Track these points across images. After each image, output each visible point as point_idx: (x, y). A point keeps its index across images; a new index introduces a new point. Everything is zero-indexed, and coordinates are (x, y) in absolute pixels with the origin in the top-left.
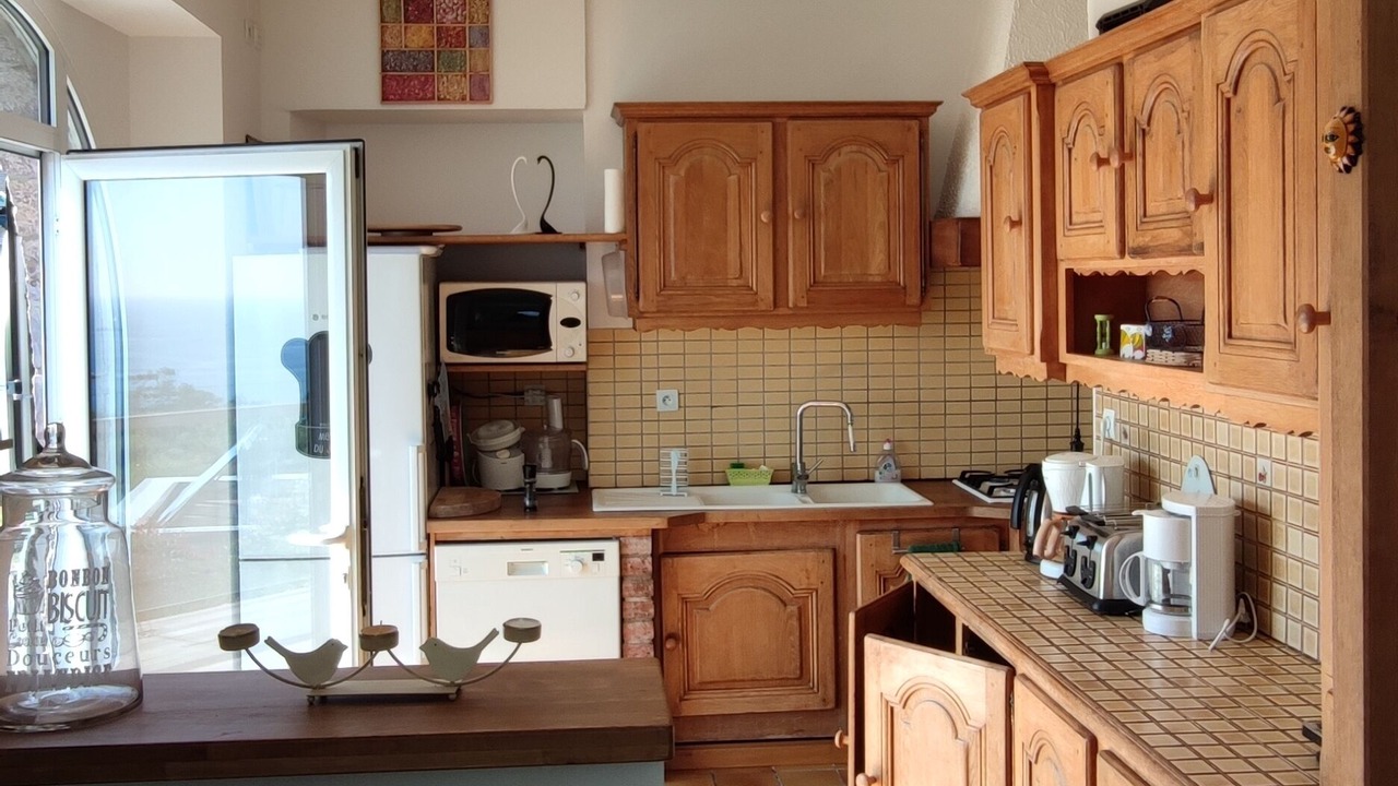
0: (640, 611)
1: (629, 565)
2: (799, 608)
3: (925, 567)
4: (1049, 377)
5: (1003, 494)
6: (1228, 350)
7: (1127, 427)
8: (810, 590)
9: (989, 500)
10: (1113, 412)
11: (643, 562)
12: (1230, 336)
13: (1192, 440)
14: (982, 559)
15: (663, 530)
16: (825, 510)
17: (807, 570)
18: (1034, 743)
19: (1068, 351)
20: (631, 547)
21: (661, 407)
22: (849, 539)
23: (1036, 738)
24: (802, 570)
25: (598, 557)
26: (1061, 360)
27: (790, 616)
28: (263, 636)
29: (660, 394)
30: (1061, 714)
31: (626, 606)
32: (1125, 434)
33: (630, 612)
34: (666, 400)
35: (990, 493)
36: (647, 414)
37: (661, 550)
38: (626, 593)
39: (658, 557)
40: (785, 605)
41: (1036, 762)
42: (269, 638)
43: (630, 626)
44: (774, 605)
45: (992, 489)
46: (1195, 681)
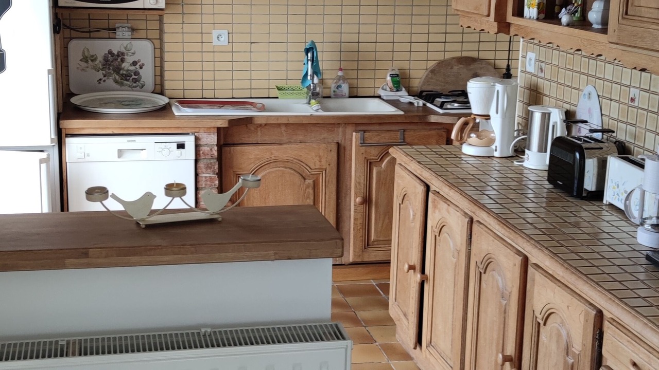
0: (209, 183)
1: (201, 152)
2: (314, 182)
3: (407, 154)
4: (499, 32)
5: (449, 106)
6: (625, 22)
7: (543, 65)
8: (321, 170)
9: (441, 111)
10: (535, 54)
11: (211, 150)
12: (626, 13)
13: (588, 75)
14: (443, 150)
15: (224, 128)
16: (333, 117)
17: (319, 156)
18: (484, 261)
19: (513, 15)
20: (202, 140)
21: (215, 42)
22: (348, 137)
23: (486, 258)
24: (316, 156)
25: (181, 146)
26: (508, 21)
27: (308, 187)
28: (110, 194)
29: (215, 33)
30: (505, 243)
31: (200, 179)
32: (541, 69)
33: (202, 184)
34: (219, 38)
35: (441, 106)
36: (206, 47)
37: (222, 143)
38: (199, 171)
39: (221, 146)
40: (305, 179)
41: (485, 273)
42: (113, 194)
43: (202, 193)
44: (297, 179)
45: (443, 103)
46: (586, 224)
